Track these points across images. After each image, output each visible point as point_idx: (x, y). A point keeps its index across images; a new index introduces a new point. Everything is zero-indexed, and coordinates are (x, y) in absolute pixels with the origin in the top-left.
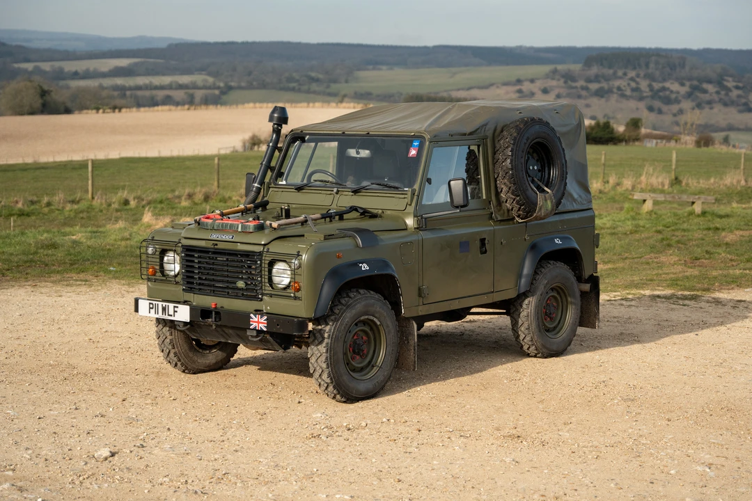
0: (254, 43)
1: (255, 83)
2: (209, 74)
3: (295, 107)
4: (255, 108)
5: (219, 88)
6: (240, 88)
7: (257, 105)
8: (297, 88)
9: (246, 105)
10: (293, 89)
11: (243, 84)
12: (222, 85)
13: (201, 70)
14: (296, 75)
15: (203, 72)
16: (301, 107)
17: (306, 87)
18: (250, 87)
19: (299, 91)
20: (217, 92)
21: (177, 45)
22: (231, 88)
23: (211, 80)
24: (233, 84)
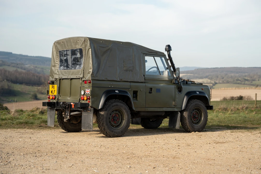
0: (225, 68)
1: (225, 81)
2: (209, 79)
3: (239, 89)
4: (225, 89)
5: (212, 83)
6: (220, 83)
7: (226, 88)
8: (240, 83)
9: (222, 89)
10: (239, 83)
11: (221, 82)
12: (213, 82)
13: (206, 77)
14: (240, 79)
15: (207, 78)
16: (242, 89)
17: (243, 83)
18: (223, 83)
19: (241, 84)
20: (211, 85)
21: (198, 69)
22: (216, 83)
23: (209, 81)
24: (217, 82)
